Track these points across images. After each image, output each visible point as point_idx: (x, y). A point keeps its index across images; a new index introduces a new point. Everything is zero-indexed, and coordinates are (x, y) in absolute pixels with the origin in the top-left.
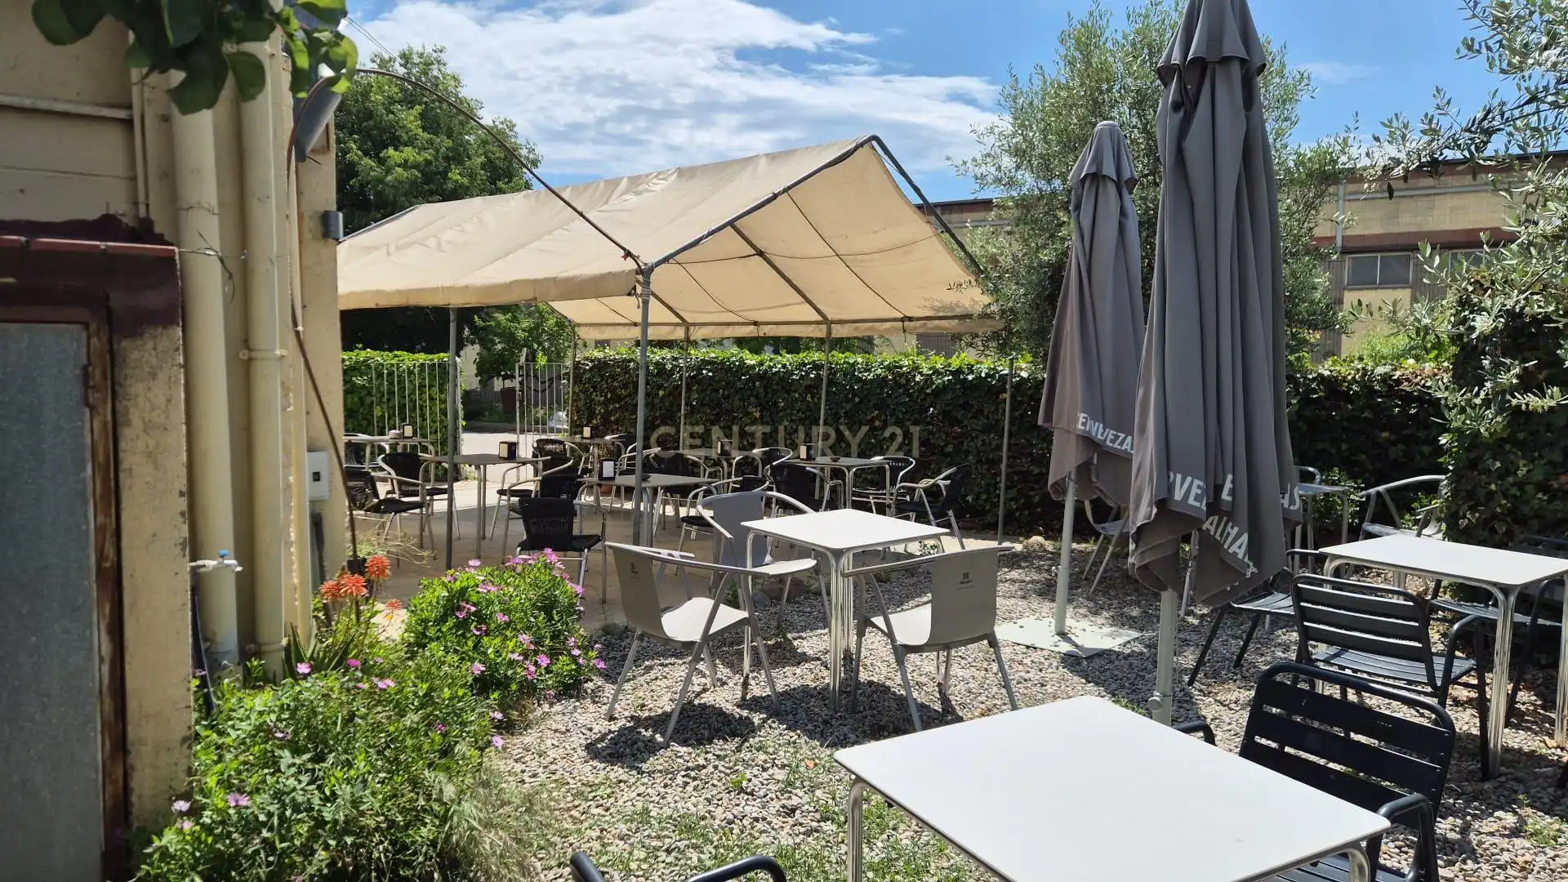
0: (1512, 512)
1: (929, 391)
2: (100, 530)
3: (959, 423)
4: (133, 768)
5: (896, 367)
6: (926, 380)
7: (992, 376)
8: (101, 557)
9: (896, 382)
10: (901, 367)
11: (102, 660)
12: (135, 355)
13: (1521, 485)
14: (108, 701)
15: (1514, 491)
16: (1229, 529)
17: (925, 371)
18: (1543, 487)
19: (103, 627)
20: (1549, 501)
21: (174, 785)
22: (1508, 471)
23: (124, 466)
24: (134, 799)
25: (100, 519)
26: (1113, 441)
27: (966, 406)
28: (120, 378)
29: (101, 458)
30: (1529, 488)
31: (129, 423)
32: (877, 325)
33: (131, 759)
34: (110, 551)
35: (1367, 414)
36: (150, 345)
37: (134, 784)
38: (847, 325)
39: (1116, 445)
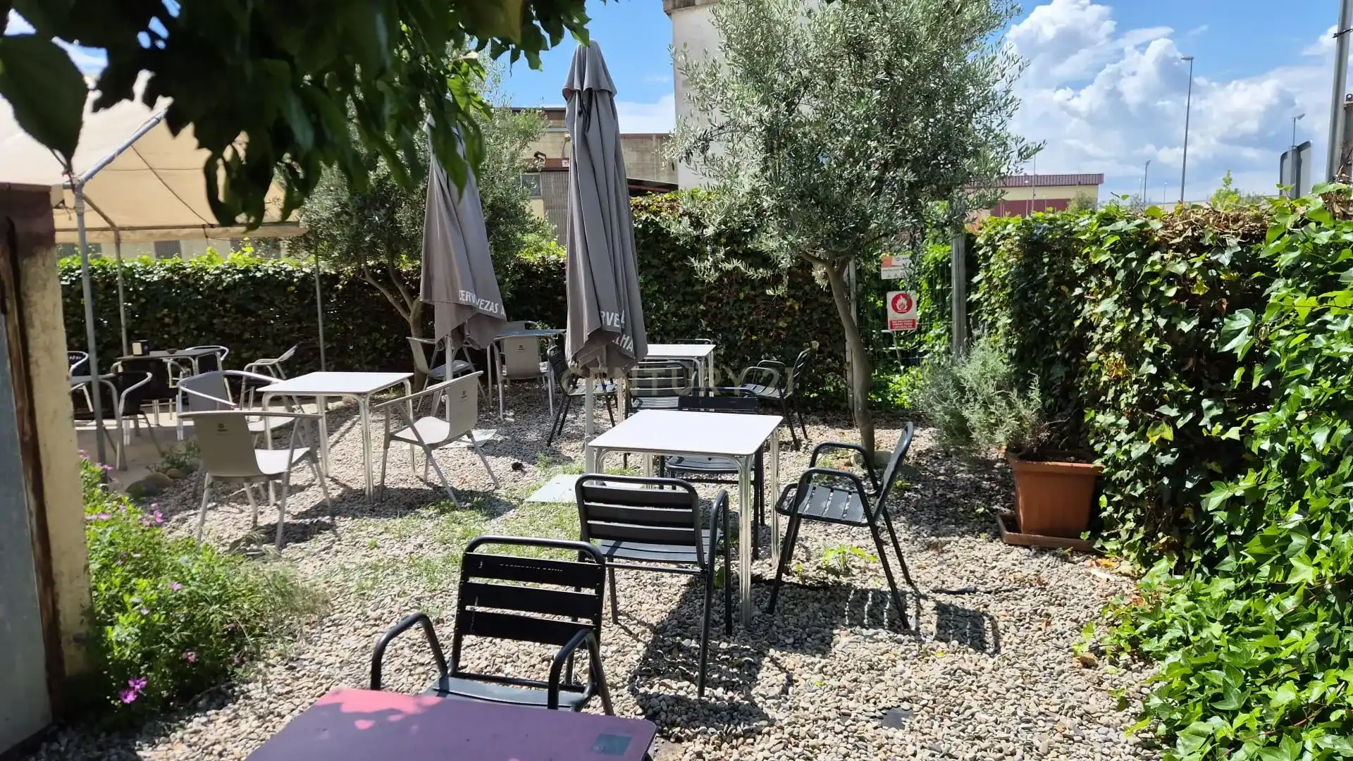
0: (663, 329)
1: (220, 288)
2: (20, 412)
3: (251, 313)
4: (58, 594)
5: (180, 269)
6: (216, 279)
7: (279, 273)
8: (23, 433)
9: (183, 282)
10: (185, 269)
11: (31, 514)
12: (33, 270)
13: (665, 315)
14: (38, 546)
15: (663, 318)
16: (624, 338)
17: (211, 271)
18: (674, 314)
19: (29, 487)
20: (679, 321)
21: (83, 603)
22: (659, 307)
23: (32, 360)
24: (61, 618)
25: (20, 404)
26: (483, 306)
27: (258, 299)
28: (23, 289)
29: (15, 355)
30: (669, 316)
31: (33, 327)
32: (173, 231)
33: (57, 588)
34: (27, 427)
35: (549, 286)
36: (40, 262)
37: (60, 606)
38: (138, 232)
39: (485, 309)
